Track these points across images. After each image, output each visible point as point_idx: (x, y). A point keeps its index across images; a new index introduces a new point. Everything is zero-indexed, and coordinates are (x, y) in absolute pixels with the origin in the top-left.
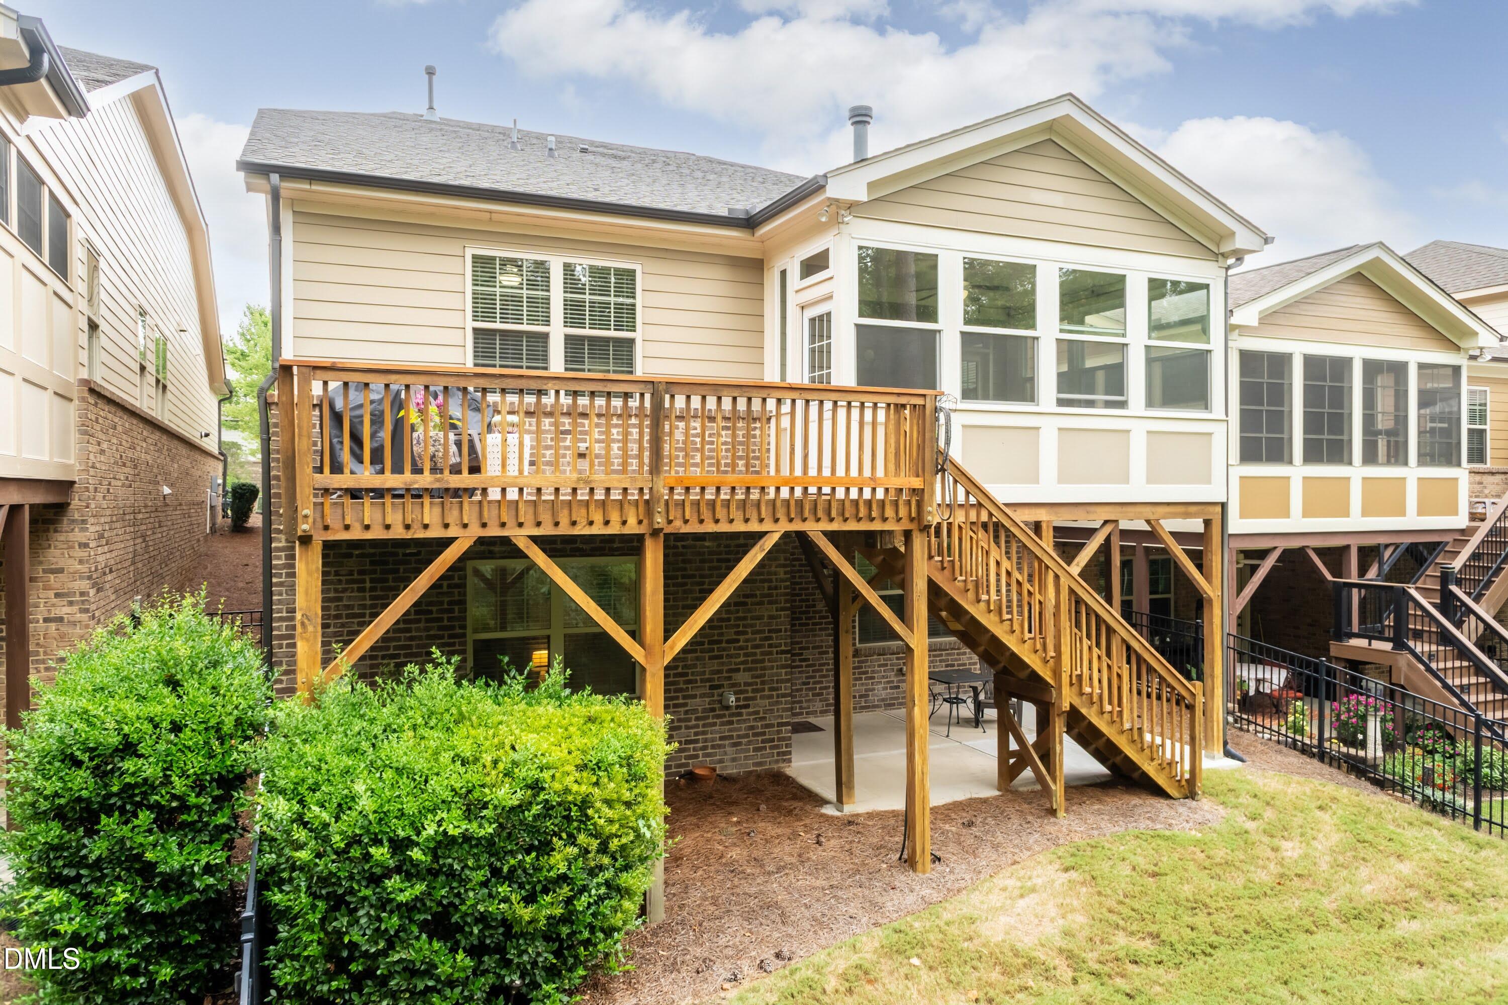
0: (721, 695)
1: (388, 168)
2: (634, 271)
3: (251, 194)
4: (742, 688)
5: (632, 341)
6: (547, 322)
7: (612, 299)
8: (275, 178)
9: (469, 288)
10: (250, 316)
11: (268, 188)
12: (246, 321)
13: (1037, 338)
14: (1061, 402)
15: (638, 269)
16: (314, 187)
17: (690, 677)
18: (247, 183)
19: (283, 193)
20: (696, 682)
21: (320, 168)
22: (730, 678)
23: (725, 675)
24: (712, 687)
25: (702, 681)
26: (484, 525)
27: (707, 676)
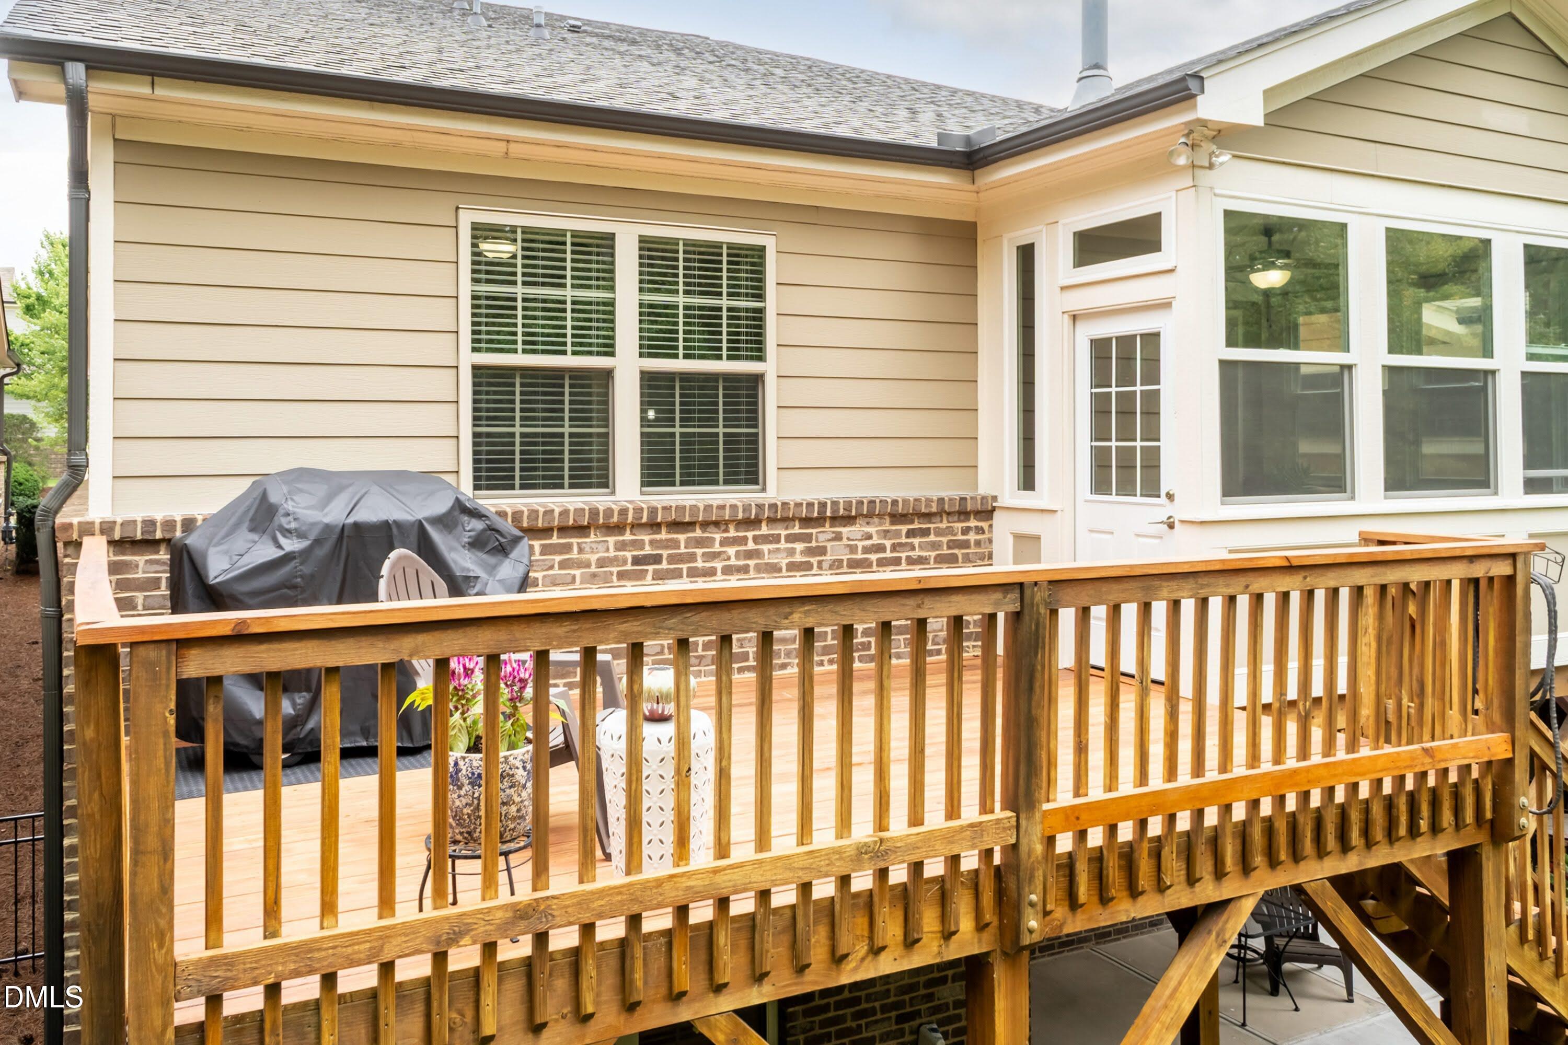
0: (916, 1031)
1: (306, 53)
2: (763, 249)
3: (22, 103)
4: (952, 1012)
5: (756, 380)
6: (609, 349)
7: (725, 302)
8: (76, 71)
9: (466, 288)
10: (49, 247)
11: (61, 90)
12: (44, 255)
13: (1493, 372)
14: (1532, 486)
15: (769, 243)
16: (160, 92)
17: (864, 1006)
18: (15, 83)
19: (93, 101)
20: (873, 1011)
21: (172, 51)
22: (930, 997)
23: (923, 992)
24: (901, 1019)
25: (884, 1009)
26: (631, 1007)
27: (892, 999)
